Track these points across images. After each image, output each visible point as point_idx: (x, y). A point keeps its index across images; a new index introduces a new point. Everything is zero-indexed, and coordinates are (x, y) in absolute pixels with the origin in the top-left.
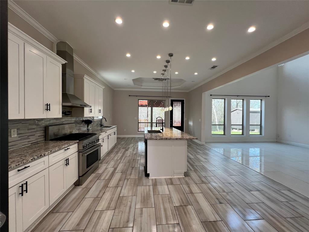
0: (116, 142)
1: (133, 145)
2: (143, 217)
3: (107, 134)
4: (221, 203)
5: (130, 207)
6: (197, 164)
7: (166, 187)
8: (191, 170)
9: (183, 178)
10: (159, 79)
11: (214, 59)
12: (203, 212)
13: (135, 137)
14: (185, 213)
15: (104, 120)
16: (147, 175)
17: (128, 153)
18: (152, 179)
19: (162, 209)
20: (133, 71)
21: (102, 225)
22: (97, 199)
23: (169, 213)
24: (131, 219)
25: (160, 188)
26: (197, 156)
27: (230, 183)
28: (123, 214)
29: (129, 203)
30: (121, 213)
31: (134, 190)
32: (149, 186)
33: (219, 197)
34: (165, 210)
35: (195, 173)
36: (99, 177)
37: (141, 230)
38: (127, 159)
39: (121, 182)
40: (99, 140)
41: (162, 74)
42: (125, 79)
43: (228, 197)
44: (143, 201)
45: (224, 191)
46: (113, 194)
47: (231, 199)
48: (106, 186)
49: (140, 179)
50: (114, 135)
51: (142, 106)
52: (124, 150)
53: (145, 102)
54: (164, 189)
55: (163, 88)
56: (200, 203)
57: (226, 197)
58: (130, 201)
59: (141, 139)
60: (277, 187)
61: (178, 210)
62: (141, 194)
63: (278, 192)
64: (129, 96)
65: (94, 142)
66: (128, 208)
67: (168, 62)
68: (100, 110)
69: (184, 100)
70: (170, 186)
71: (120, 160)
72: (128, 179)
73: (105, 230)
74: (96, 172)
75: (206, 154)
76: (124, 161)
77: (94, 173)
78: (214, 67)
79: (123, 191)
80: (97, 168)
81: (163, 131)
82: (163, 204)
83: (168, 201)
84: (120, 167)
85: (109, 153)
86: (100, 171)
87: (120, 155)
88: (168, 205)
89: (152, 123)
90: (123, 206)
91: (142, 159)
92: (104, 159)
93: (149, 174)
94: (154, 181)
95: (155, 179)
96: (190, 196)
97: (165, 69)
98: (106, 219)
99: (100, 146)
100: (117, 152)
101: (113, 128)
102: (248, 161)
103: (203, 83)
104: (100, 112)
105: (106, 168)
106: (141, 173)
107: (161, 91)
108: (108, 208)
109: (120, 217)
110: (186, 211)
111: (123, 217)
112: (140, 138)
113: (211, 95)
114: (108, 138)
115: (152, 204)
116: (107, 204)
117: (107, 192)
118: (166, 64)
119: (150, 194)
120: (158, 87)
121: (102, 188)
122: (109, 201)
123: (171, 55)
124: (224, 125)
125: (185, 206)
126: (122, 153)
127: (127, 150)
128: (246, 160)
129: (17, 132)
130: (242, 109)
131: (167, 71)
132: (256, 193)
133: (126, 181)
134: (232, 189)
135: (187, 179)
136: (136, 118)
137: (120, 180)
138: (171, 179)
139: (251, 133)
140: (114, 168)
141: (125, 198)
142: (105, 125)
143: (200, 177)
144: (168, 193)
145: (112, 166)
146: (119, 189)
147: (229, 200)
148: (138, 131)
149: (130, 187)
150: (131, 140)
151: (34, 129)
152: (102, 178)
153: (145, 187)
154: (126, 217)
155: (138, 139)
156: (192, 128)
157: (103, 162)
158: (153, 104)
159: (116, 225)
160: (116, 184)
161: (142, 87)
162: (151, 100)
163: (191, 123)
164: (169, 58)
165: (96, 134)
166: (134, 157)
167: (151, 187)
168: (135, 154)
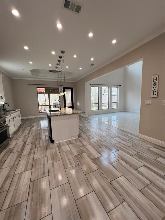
0: (21, 123)
1: (36, 123)
2: (55, 168)
3: (12, 117)
4: (100, 147)
5: (44, 164)
6: (85, 129)
7: (67, 146)
8: (82, 133)
9: (77, 138)
10: (53, 71)
11: (92, 59)
12: (92, 155)
13: (37, 118)
14: (81, 157)
15: (6, 105)
16: (53, 142)
17: (34, 129)
18: (57, 144)
19: (67, 160)
20: (31, 63)
21: (24, 181)
22: (14, 167)
23: (72, 160)
24: (46, 171)
25: (63, 147)
26: (84, 124)
27: (104, 136)
28: (39, 170)
29: (42, 162)
30: (37, 170)
31: (45, 153)
32: (55, 148)
33: (99, 144)
34: (69, 159)
35: (84, 134)
36: (11, 151)
37: (55, 175)
38: (34, 134)
39: (33, 150)
40: (6, 121)
41: (56, 67)
42: (23, 69)
43: (104, 144)
44: (52, 158)
45: (101, 141)
46: (28, 159)
47: (105, 144)
48: (20, 155)
49: (47, 145)
50: (18, 117)
51: (40, 93)
52: (29, 128)
53: (43, 90)
54: (66, 148)
55: (58, 78)
56: (89, 150)
57: (102, 143)
58: (43, 161)
59: (43, 118)
60: (126, 134)
61: (77, 157)
62: (51, 154)
63: (126, 136)
64: (28, 84)
65: (2, 123)
66: (42, 166)
67: (61, 57)
68: (2, 96)
69: (72, 88)
70: (70, 145)
71: (27, 136)
72: (38, 147)
73: (27, 184)
74: (7, 148)
75: (89, 122)
76: (32, 136)
77: (6, 149)
78: (92, 65)
79: (35, 156)
80: (7, 145)
81: (60, 110)
82: (67, 156)
83: (70, 154)
84: (29, 140)
85: (16, 132)
86: (11, 147)
87: (26, 132)
88: (70, 157)
89: (50, 105)
90: (38, 165)
91: (46, 132)
92: (13, 137)
93: (54, 140)
94: (58, 144)
95: (59, 143)
96: (83, 148)
97: (58, 63)
98: (26, 177)
99: (8, 126)
100: (24, 131)
101: (17, 111)
102: (111, 123)
103: (85, 76)
104: (2, 98)
105: (17, 144)
106: (47, 142)
107: (56, 80)
108: (26, 170)
109: (37, 173)
110: (82, 157)
111: (39, 172)
112: (41, 117)
113: (90, 84)
114: (14, 120)
115: (59, 158)
116: (24, 167)
117: (22, 160)
118: (60, 59)
119: (57, 153)
120: (53, 78)
121: (17, 158)
122: (25, 165)
123: (63, 52)
124: (98, 104)
125: (81, 154)
126: (28, 130)
127: (32, 127)
128: (110, 123)
130: (107, 93)
131: (60, 65)
132: (116, 138)
133: (36, 149)
134: (105, 139)
135: (80, 139)
136: (36, 103)
137: (31, 149)
138: (70, 141)
139: (112, 107)
140: (24, 142)
141: (38, 160)
142: (8, 110)
143: (87, 136)
144: (69, 149)
145: (22, 141)
146: (32, 155)
147: (104, 145)
148: (39, 113)
149: (41, 152)
150: (34, 120)
152: (15, 151)
153: (52, 149)
154: (42, 171)
155: (40, 118)
156: (79, 107)
157: (13, 139)
158: (49, 90)
159: (35, 179)
160: (29, 152)
161: (39, 77)
162: (48, 88)
163: (78, 104)
164: (61, 55)
165: (2, 117)
166: (40, 131)
167: (57, 149)
168: (40, 129)
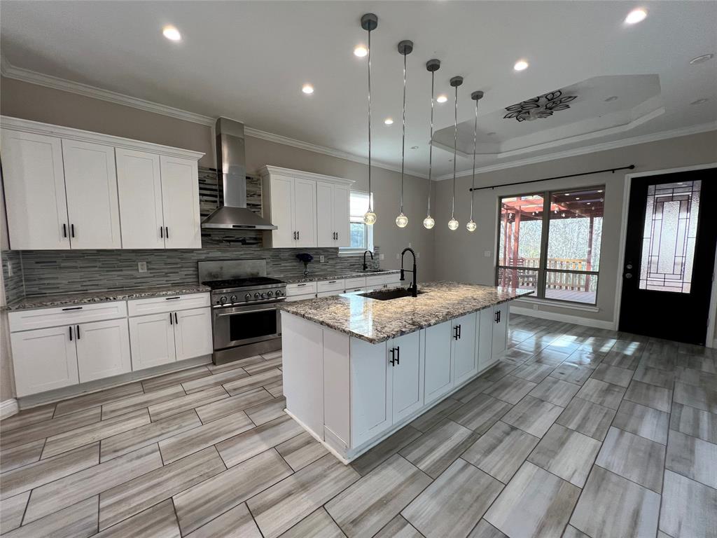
32: (251, 423)
39: (246, 388)
48: (224, 383)
68: (336, 233)
72: (263, 389)
77: (261, 356)
89: (543, 270)
117: (203, 392)
129: (147, 266)
133: (256, 390)
146: (222, 397)
149: (232, 404)
151: (177, 264)
152: (250, 368)
153: (243, 420)
160: (236, 388)
162: (544, 192)
165: (282, 282)
